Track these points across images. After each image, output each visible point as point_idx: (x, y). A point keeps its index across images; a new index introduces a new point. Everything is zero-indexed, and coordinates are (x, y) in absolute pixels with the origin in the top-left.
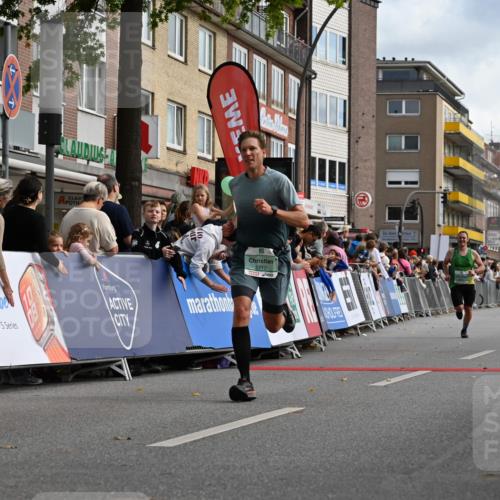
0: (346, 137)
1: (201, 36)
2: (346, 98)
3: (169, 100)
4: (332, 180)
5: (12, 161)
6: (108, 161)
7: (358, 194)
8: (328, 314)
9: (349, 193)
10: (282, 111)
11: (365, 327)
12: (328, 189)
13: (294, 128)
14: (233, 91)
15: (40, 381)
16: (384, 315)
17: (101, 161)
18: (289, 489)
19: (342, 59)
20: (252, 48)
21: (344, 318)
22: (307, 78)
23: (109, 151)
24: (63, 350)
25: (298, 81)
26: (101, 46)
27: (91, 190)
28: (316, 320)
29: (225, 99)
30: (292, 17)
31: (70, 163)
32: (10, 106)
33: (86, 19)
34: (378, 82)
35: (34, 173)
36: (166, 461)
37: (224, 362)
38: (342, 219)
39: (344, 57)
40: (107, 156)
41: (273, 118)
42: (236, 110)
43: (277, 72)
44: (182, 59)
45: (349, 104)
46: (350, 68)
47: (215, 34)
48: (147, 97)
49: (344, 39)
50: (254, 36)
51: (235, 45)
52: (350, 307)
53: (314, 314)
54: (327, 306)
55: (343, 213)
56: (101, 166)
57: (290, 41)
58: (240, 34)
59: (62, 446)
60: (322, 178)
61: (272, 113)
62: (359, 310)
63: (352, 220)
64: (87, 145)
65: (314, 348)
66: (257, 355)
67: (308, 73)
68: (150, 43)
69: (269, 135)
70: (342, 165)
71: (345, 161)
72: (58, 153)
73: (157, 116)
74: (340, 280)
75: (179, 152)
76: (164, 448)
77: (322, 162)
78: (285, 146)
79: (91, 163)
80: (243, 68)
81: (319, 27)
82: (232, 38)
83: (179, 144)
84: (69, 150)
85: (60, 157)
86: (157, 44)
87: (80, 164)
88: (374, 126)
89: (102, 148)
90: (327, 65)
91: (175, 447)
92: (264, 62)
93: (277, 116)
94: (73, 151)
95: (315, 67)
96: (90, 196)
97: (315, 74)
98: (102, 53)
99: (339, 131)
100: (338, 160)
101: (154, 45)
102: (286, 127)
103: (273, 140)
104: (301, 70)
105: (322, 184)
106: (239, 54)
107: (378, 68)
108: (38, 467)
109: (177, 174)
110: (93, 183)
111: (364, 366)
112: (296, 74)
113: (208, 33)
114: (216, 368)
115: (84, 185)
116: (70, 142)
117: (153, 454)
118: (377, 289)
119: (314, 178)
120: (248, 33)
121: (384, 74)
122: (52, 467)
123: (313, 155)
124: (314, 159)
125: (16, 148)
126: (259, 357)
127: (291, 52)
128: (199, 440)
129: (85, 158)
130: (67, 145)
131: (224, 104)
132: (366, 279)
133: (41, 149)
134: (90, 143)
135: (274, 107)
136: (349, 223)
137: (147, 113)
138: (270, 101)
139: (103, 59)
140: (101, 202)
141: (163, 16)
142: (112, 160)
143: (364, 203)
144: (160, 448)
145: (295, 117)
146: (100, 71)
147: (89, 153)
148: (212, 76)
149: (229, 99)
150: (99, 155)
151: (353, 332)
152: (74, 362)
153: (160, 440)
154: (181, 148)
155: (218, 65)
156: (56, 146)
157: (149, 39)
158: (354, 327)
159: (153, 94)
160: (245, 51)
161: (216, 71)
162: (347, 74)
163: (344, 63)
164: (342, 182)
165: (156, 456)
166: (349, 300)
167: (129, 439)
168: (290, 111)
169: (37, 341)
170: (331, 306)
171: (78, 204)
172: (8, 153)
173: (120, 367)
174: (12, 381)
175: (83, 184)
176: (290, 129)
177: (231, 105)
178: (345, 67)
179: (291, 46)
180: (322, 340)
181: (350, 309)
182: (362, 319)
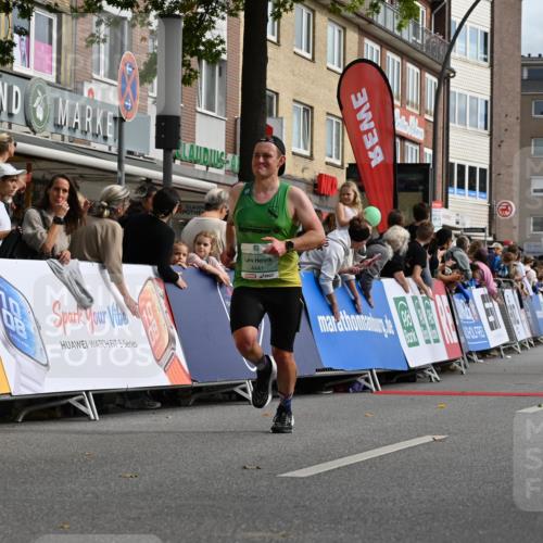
0: (487, 140)
1: (329, 31)
2: (488, 98)
3: (295, 101)
4: (472, 188)
5: (128, 168)
6: (228, 166)
7: (500, 203)
8: (468, 333)
9: (490, 201)
10: (418, 112)
11: (508, 349)
12: (467, 197)
13: (431, 131)
14: (364, 91)
15: (159, 405)
16: (529, 335)
17: (221, 167)
18: (436, 524)
19: (483, 56)
20: (385, 44)
21: (486, 339)
22: (444, 76)
23: (230, 156)
24: (184, 371)
25: (435, 80)
26: (222, 42)
27: (213, 198)
28: (456, 341)
29: (357, 99)
30: (429, 10)
31: (187, 168)
32: (126, 107)
33: (207, 12)
34: (522, 80)
35: (149, 180)
36: (299, 492)
37: (357, 386)
38: (483, 230)
39: (486, 53)
40: (228, 162)
41: (407, 120)
42: (367, 111)
43: (413, 70)
44: (309, 56)
45: (491, 105)
46: (492, 66)
47: (344, 29)
48: (272, 98)
49: (486, 34)
50: (387, 31)
51: (367, 41)
52: (493, 326)
53: (454, 333)
54: (468, 325)
55: (484, 224)
56: (221, 172)
57: (426, 37)
58: (373, 29)
59: (186, 475)
60: (461, 186)
61: (407, 115)
62: (503, 330)
63: (493, 232)
64: (206, 150)
65: (454, 371)
66: (392, 379)
67: (447, 71)
68: (274, 39)
69: (404, 138)
70: (483, 171)
71: (486, 167)
72: (175, 158)
73: (282, 118)
74: (483, 296)
75: (306, 157)
76: (296, 478)
77: (461, 168)
78: (421, 151)
79: (211, 169)
80: (375, 65)
81: (459, 21)
82: (364, 32)
83: (306, 148)
84: (187, 154)
85: (178, 162)
86: (281, 40)
87: (198, 170)
88: (518, 128)
89: (222, 153)
90: (466, 62)
91: (308, 478)
92: (398, 59)
93: (412, 118)
94: (191, 156)
95: (453, 64)
96: (212, 205)
97: (454, 72)
98: (223, 49)
99: (481, 134)
100: (478, 166)
101: (278, 41)
102: (422, 130)
103: (407, 144)
104: (439, 68)
105: (461, 192)
106: (372, 50)
107: (523, 65)
108: (160, 498)
109: (303, 181)
110: (215, 190)
111: (509, 391)
112: (433, 72)
113: (337, 28)
114: (347, 391)
115: (205, 193)
116: (188, 146)
117: (285, 485)
118: (522, 306)
119: (452, 185)
120: (380, 27)
121: (529, 72)
122: (176, 498)
123: (451, 160)
124: (452, 164)
125: (130, 153)
126: (395, 380)
127: (427, 48)
128: (333, 470)
129: (204, 163)
130: (185, 149)
131: (356, 105)
132: (510, 296)
133: (158, 155)
134: (209, 147)
135: (409, 108)
136: (490, 234)
137: (271, 115)
138: (404, 102)
139: (224, 57)
140: (224, 210)
141: (288, 6)
142: (233, 166)
143: (507, 213)
144: (292, 478)
145: (432, 119)
146: (220, 69)
147: (209, 159)
148: (342, 75)
149: (360, 100)
150: (220, 160)
151: (496, 353)
152: (195, 384)
153: (292, 469)
154: (307, 153)
155: (348, 63)
156: (174, 151)
157: (273, 34)
158: (498, 349)
159: (277, 94)
160: (377, 47)
161: (345, 70)
162: (488, 72)
163: (486, 60)
164: (483, 189)
165: (287, 488)
166: (491, 319)
167: (258, 468)
168: (427, 112)
169: (158, 361)
170: (473, 325)
171: (199, 213)
172: (124, 159)
173: (245, 390)
174: (129, 404)
175: (203, 192)
176: (426, 132)
177: (363, 106)
178: (487, 64)
179: (428, 41)
180: (462, 362)
181: (492, 329)
182: (506, 339)
